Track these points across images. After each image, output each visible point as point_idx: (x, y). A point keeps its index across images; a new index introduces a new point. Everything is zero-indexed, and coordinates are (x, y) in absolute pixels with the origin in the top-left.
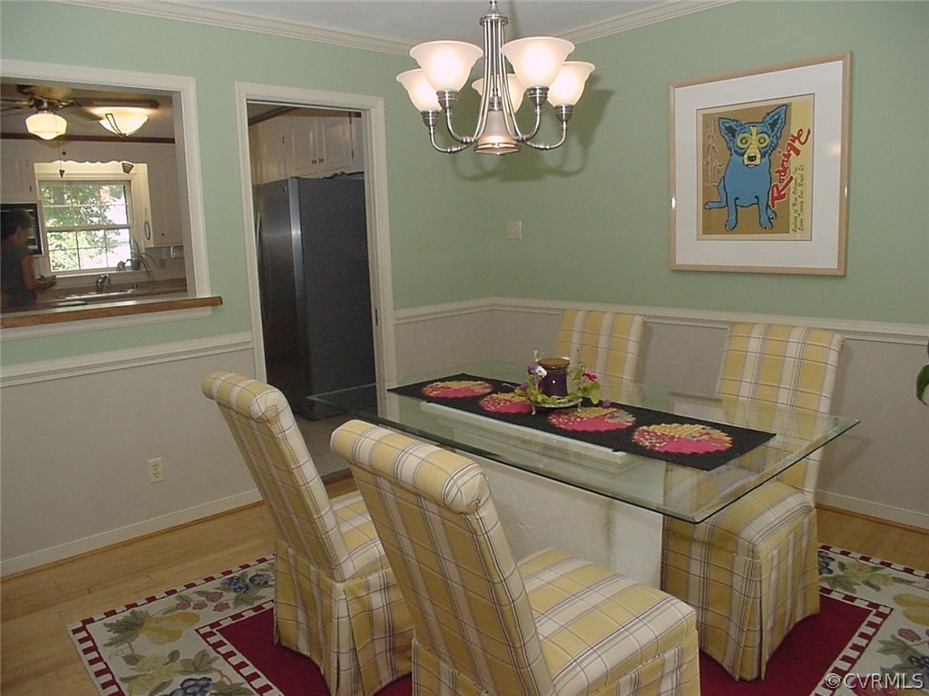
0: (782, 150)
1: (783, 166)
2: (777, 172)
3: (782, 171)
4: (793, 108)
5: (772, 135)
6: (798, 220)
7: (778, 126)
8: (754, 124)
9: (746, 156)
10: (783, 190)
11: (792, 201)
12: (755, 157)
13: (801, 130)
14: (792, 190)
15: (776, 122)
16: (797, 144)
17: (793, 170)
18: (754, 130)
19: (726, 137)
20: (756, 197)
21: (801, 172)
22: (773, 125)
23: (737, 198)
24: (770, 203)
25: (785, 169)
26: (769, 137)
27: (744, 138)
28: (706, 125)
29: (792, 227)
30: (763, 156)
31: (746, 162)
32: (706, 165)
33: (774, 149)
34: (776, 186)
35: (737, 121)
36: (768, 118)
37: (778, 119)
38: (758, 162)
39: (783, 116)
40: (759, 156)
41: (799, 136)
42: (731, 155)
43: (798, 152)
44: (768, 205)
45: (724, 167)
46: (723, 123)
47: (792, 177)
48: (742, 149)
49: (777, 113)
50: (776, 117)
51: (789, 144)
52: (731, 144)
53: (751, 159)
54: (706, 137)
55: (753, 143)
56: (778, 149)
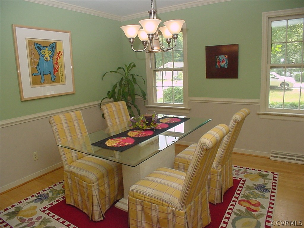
0: (55, 57)
1: (56, 62)
2: (55, 63)
3: (56, 63)
4: (57, 44)
5: (52, 51)
6: (62, 78)
7: (54, 49)
8: (47, 47)
9: (45, 57)
10: (57, 69)
11: (60, 73)
12: (48, 58)
13: (60, 51)
14: (60, 69)
15: (53, 47)
16: (59, 55)
17: (59, 63)
18: (47, 49)
19: (37, 50)
20: (50, 71)
21: (61, 64)
22: (52, 48)
23: (44, 72)
24: (54, 73)
25: (57, 63)
26: (52, 52)
27: (44, 51)
28: (30, 45)
29: (61, 81)
30: (50, 58)
31: (45, 60)
32: (31, 59)
33: (53, 56)
34: (55, 68)
35: (41, 45)
36: (50, 46)
37: (54, 46)
38: (49, 60)
39: (55, 46)
40: (49, 58)
41: (60, 53)
42: (40, 57)
43: (60, 58)
44: (53, 74)
45: (38, 61)
46: (36, 45)
47: (59, 66)
48: (43, 55)
49: (53, 45)
50: (53, 46)
51: (57, 55)
52: (39, 53)
53: (47, 58)
54: (30, 49)
55: (47, 54)
56: (54, 56)
